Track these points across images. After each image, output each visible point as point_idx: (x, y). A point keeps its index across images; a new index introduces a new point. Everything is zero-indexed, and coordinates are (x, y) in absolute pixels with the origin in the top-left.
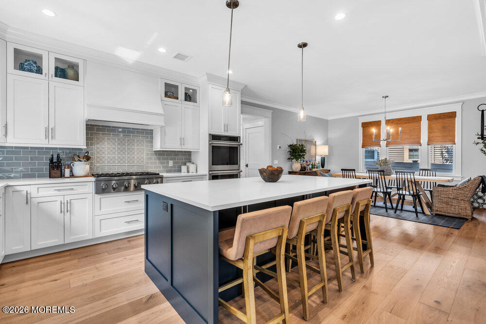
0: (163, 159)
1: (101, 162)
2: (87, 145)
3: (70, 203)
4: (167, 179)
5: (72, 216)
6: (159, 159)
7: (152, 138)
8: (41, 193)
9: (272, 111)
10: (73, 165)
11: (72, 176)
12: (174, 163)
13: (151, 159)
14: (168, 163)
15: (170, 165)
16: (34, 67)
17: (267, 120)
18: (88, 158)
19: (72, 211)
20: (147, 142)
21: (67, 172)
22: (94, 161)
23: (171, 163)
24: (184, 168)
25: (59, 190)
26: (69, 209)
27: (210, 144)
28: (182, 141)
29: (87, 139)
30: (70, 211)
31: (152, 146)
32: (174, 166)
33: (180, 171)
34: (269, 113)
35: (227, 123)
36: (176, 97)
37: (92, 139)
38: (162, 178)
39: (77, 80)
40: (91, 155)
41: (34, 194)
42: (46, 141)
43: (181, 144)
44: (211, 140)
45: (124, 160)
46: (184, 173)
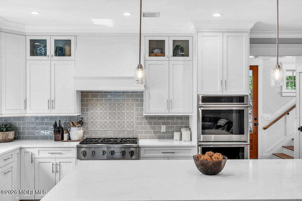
0: (154, 124)
1: (94, 127)
2: (82, 110)
3: (60, 165)
4: (145, 149)
5: (61, 176)
6: (150, 123)
7: (142, 101)
8: (41, 155)
10: (70, 130)
11: (69, 139)
12: (167, 128)
13: (141, 124)
14: (160, 128)
15: (162, 131)
16: (43, 50)
18: (81, 123)
19: (61, 172)
20: (138, 105)
21: (66, 136)
22: (89, 126)
23: (163, 128)
24: (176, 135)
25: (52, 153)
26: (58, 170)
27: (199, 107)
28: (170, 103)
29: (82, 105)
30: (60, 172)
31: (142, 110)
32: (167, 132)
33: (172, 138)
35: (225, 78)
36: (162, 54)
37: (87, 105)
38: (138, 147)
39: (70, 55)
40: (85, 121)
41: (36, 155)
42: (49, 111)
43: (169, 108)
44: (200, 103)
45: (114, 124)
46: (175, 142)
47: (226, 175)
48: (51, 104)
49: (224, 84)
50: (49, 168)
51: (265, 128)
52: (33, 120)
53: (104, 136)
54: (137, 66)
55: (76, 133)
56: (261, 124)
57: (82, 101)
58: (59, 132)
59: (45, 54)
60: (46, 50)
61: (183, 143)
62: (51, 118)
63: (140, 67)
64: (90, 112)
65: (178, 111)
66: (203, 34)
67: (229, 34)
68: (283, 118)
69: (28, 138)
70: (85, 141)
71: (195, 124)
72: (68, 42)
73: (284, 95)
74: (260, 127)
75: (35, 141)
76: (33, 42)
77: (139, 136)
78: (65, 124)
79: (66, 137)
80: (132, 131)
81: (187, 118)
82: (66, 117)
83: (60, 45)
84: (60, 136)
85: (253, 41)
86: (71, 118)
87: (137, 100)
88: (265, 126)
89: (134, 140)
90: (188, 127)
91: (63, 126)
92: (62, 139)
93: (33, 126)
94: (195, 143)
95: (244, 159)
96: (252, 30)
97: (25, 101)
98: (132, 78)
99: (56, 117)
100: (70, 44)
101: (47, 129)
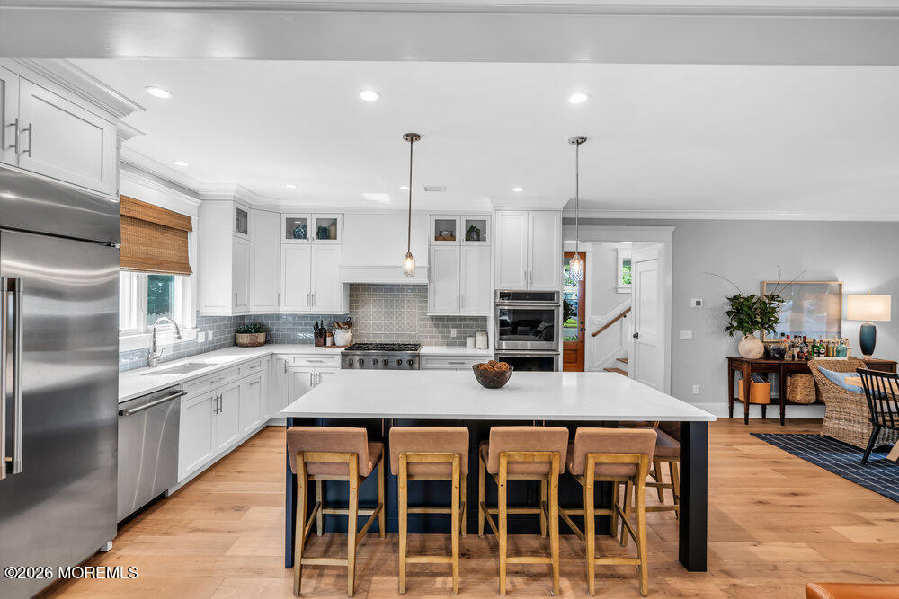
0: (442, 326)
1: (366, 329)
2: (351, 308)
3: (320, 376)
4: (428, 358)
6: (437, 326)
7: (426, 296)
8: (297, 364)
9: (673, 228)
10: (334, 333)
11: (334, 344)
12: (458, 332)
13: (425, 326)
14: (449, 332)
15: (452, 335)
16: (302, 232)
17: (660, 245)
18: (349, 324)
20: (421, 302)
21: (329, 340)
22: (359, 328)
23: (454, 332)
24: (470, 341)
25: (311, 361)
26: (318, 382)
27: (496, 306)
28: (460, 301)
29: (351, 301)
31: (426, 308)
32: (458, 337)
33: (464, 344)
34: (668, 233)
35: (530, 269)
36: (452, 237)
37: (357, 301)
38: (419, 355)
39: (336, 239)
40: (354, 321)
41: (291, 364)
42: (308, 308)
43: (459, 306)
44: (498, 300)
45: (391, 327)
46: (468, 350)
47: (512, 389)
48: (311, 299)
49: (529, 276)
50: (306, 379)
51: (594, 335)
52: (290, 319)
53: (378, 341)
54: (405, 254)
55: (343, 337)
56: (589, 330)
57: (351, 296)
58: (321, 335)
59: (305, 237)
60: (305, 231)
61: (478, 352)
62: (312, 317)
63: (409, 255)
64: (360, 311)
65: (471, 310)
66: (504, 213)
67: (534, 213)
68: (619, 320)
69: (282, 342)
70: (353, 347)
71: (492, 327)
72: (334, 222)
73: (619, 291)
74: (588, 333)
75: (291, 346)
76: (290, 222)
77: (423, 341)
78: (329, 325)
79: (329, 343)
80: (414, 336)
81: (485, 319)
82: (330, 316)
83: (324, 225)
84: (322, 340)
85: (566, 222)
86: (336, 317)
87: (421, 296)
88: (595, 331)
89: (416, 347)
90: (486, 331)
91: (326, 327)
92: (325, 343)
93: (290, 326)
94: (491, 351)
95: (552, 370)
96: (565, 209)
97: (279, 295)
98: (397, 267)
99: (318, 316)
100: (336, 224)
101: (306, 331)
